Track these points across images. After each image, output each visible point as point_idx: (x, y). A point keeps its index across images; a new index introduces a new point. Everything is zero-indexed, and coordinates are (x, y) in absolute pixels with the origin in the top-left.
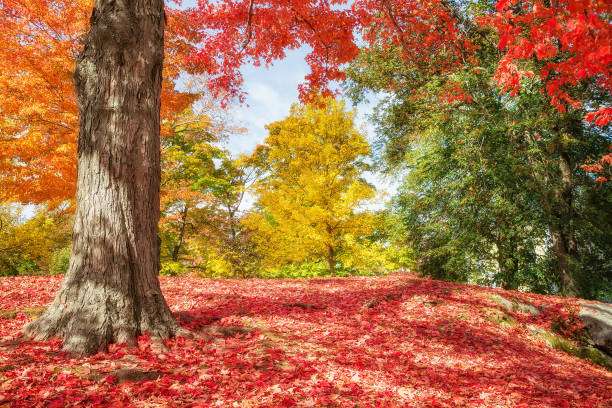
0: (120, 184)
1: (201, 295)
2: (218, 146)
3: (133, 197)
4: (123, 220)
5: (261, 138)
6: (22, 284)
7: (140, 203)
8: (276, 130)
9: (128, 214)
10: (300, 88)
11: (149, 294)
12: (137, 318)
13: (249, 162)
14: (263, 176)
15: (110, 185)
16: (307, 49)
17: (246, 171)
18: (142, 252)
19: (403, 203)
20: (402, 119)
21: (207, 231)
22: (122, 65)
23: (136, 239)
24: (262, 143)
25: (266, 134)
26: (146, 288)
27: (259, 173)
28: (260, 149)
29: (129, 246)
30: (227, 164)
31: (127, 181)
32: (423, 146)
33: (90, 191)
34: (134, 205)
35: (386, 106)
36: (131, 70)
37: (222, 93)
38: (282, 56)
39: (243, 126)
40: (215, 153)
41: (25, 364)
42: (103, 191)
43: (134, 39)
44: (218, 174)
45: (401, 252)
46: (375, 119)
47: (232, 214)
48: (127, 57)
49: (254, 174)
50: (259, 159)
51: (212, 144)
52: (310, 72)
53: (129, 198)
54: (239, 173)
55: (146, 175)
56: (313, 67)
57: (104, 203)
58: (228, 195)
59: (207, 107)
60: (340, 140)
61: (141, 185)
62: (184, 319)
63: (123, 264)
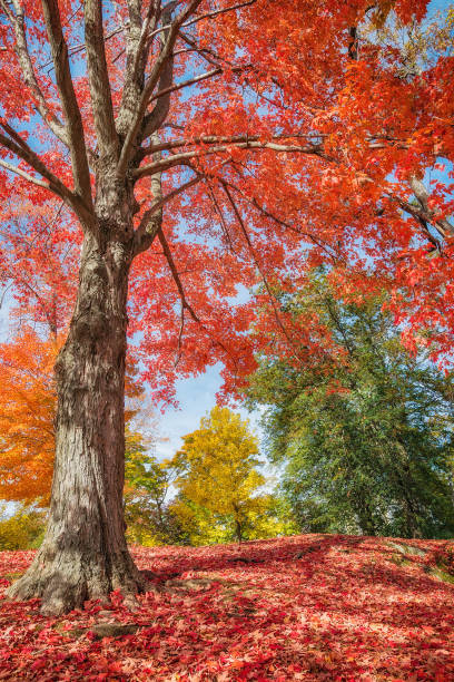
0: (92, 451)
1: (157, 557)
2: (148, 454)
3: (103, 462)
4: (94, 483)
5: (179, 445)
6: (6, 556)
7: (108, 468)
8: (190, 440)
9: (99, 479)
10: (217, 394)
11: (118, 552)
12: (109, 574)
13: (171, 464)
14: (181, 475)
15: (84, 452)
16: (220, 366)
17: (168, 471)
18: (111, 513)
19: (287, 486)
20: (283, 423)
21: (140, 520)
22: (95, 354)
23: (106, 500)
24: (180, 450)
25: (182, 443)
26: (116, 545)
27: (178, 473)
28: (178, 454)
29: (99, 506)
30: (153, 468)
31: (98, 449)
32: (297, 444)
33: (66, 457)
34: (104, 471)
35: (270, 414)
36: (102, 358)
37: (162, 402)
38: (204, 371)
39: (166, 436)
40: (146, 460)
41: (7, 623)
42: (77, 458)
43: (104, 334)
44: (148, 475)
45: (288, 525)
46: (263, 424)
47: (159, 505)
48: (98, 347)
49: (175, 474)
50: (177, 462)
51: (143, 453)
52: (224, 383)
53: (99, 463)
54: (164, 474)
55: (114, 443)
56: (226, 379)
57: (79, 468)
58: (157, 492)
59: (140, 425)
60: (237, 441)
61: (110, 453)
62: (149, 576)
63: (95, 523)
